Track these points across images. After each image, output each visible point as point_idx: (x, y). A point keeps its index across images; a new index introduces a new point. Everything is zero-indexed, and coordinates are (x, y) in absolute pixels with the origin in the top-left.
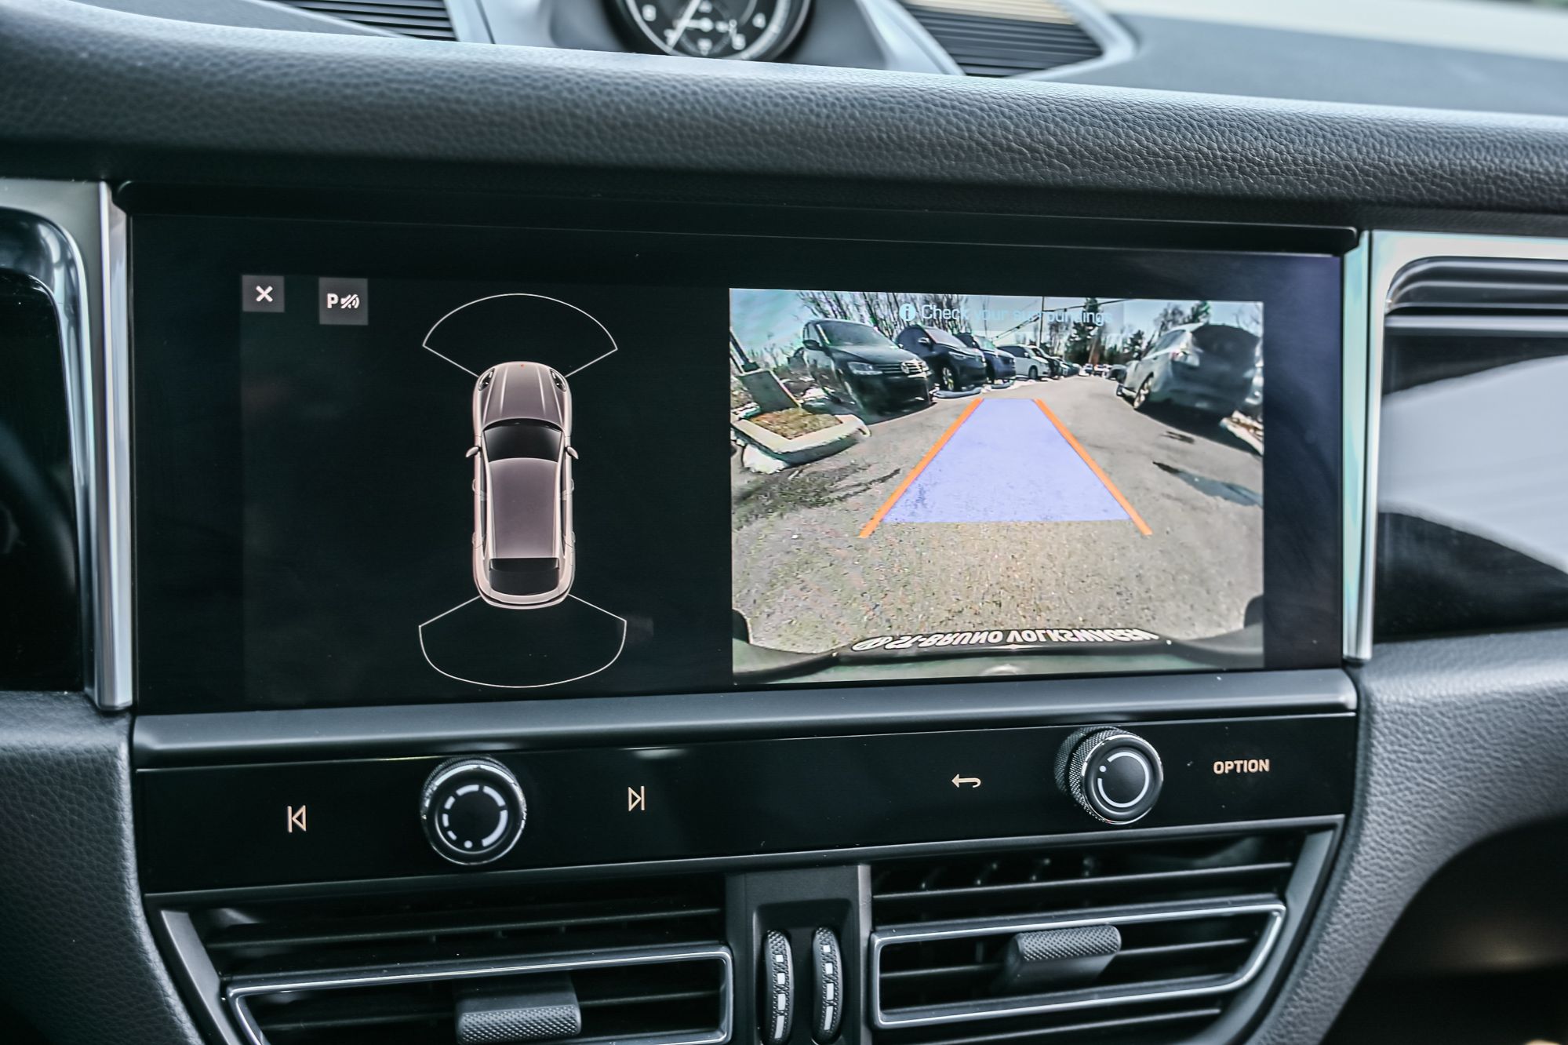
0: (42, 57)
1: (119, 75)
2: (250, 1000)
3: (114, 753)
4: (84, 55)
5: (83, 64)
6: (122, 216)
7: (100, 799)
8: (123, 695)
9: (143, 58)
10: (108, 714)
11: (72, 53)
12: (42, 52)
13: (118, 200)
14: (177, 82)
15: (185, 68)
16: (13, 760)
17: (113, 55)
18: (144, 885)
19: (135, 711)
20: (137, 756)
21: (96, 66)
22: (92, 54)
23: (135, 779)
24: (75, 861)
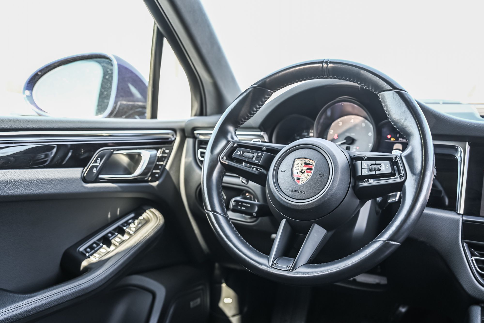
0: (463, 125)
1: (473, 127)
2: (476, 260)
3: (460, 219)
4: (468, 125)
5: (468, 126)
6: (469, 147)
7: (457, 225)
8: (462, 211)
9: (476, 125)
10: (459, 214)
11: (467, 124)
12: (463, 124)
13: (469, 145)
14: (481, 128)
15: (482, 126)
16: (446, 217)
17: (472, 125)
18: (462, 239)
19: (463, 215)
20: (463, 220)
21: (470, 126)
22: (469, 125)
23: (462, 223)
24: (453, 233)
